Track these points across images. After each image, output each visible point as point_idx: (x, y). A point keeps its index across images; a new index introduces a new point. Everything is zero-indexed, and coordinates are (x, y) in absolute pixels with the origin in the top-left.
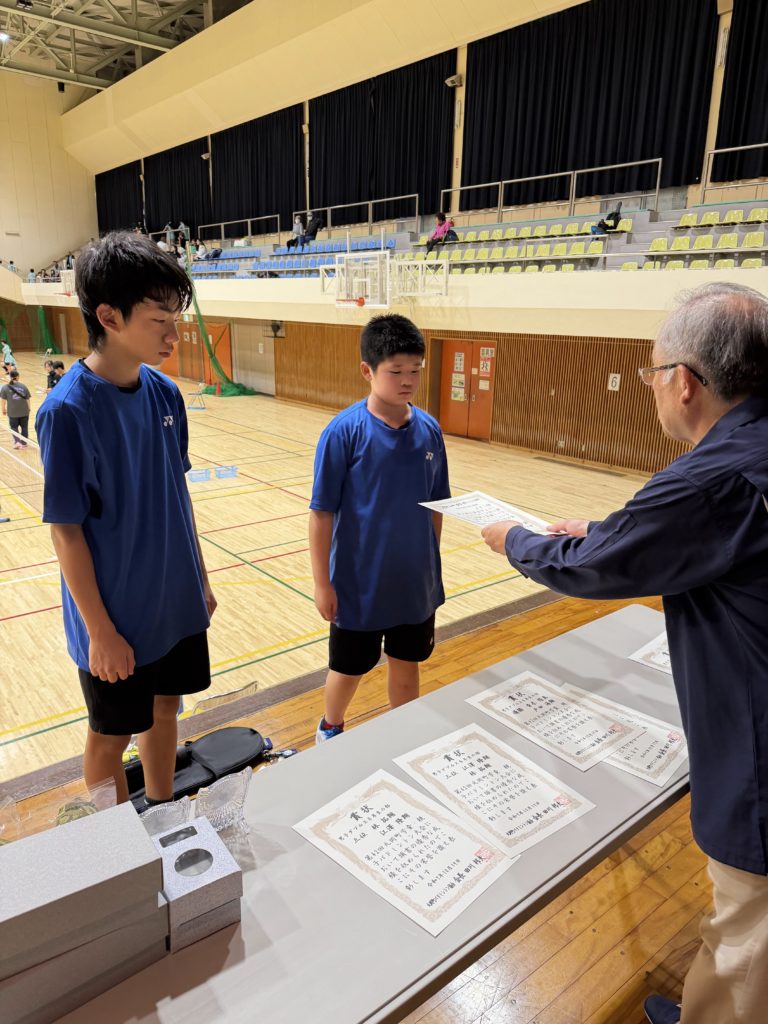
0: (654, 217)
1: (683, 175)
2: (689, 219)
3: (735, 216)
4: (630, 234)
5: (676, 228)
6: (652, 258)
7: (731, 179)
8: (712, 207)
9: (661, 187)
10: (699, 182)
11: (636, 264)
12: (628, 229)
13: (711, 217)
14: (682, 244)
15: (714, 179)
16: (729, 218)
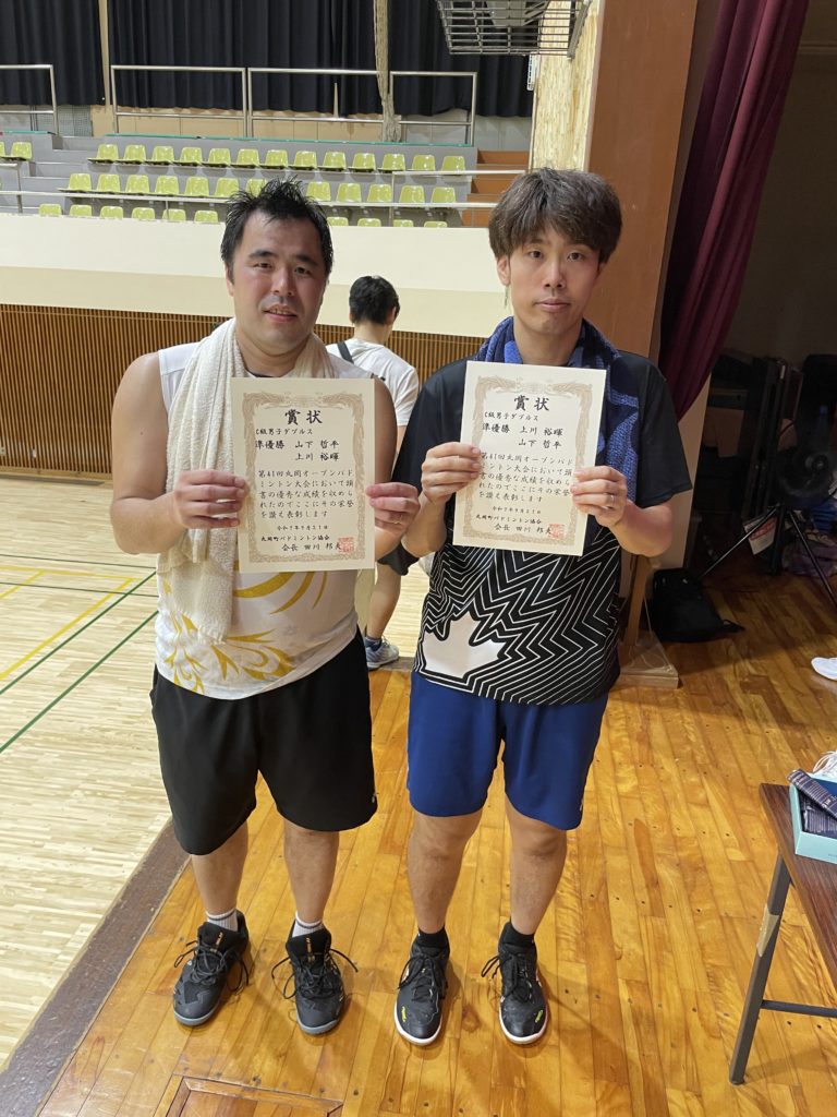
0: (58, 144)
1: (81, 92)
2: (108, 151)
3: (164, 153)
4: (32, 164)
5: (94, 161)
6: (78, 201)
7: (141, 105)
8: (134, 138)
9: (58, 104)
10: (103, 103)
11: (58, 207)
12: (27, 155)
13: (136, 152)
14: (110, 182)
15: (120, 103)
16: (159, 156)
